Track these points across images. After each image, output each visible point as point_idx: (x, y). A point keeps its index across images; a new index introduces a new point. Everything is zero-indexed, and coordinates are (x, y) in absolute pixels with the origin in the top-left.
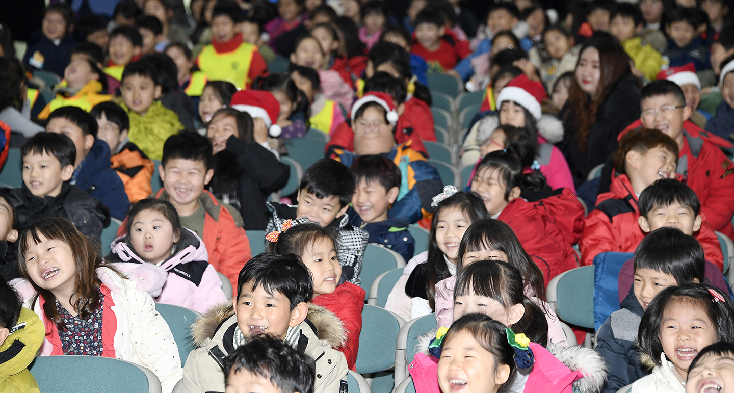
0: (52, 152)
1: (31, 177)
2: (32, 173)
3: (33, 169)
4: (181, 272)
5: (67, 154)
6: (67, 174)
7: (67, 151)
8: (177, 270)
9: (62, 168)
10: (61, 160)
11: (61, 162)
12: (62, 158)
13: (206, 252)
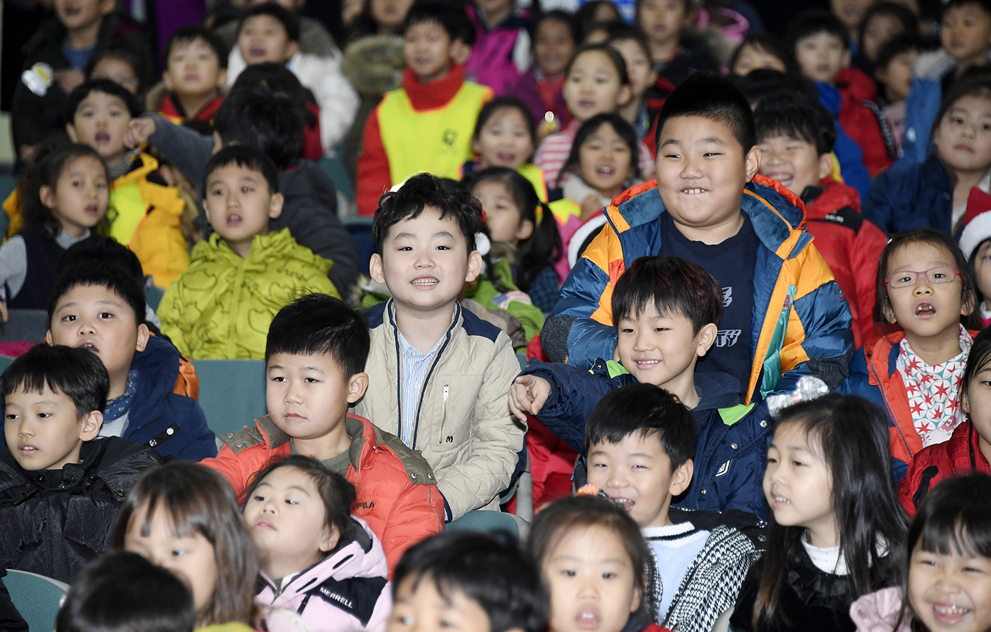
0: (62, 385)
1: (21, 435)
2: (21, 427)
3: (23, 418)
4: (333, 595)
5: (89, 388)
6: (90, 428)
7: (91, 383)
8: (326, 592)
9: (79, 417)
10: (78, 400)
11: (77, 404)
12: (80, 397)
13: (384, 561)
